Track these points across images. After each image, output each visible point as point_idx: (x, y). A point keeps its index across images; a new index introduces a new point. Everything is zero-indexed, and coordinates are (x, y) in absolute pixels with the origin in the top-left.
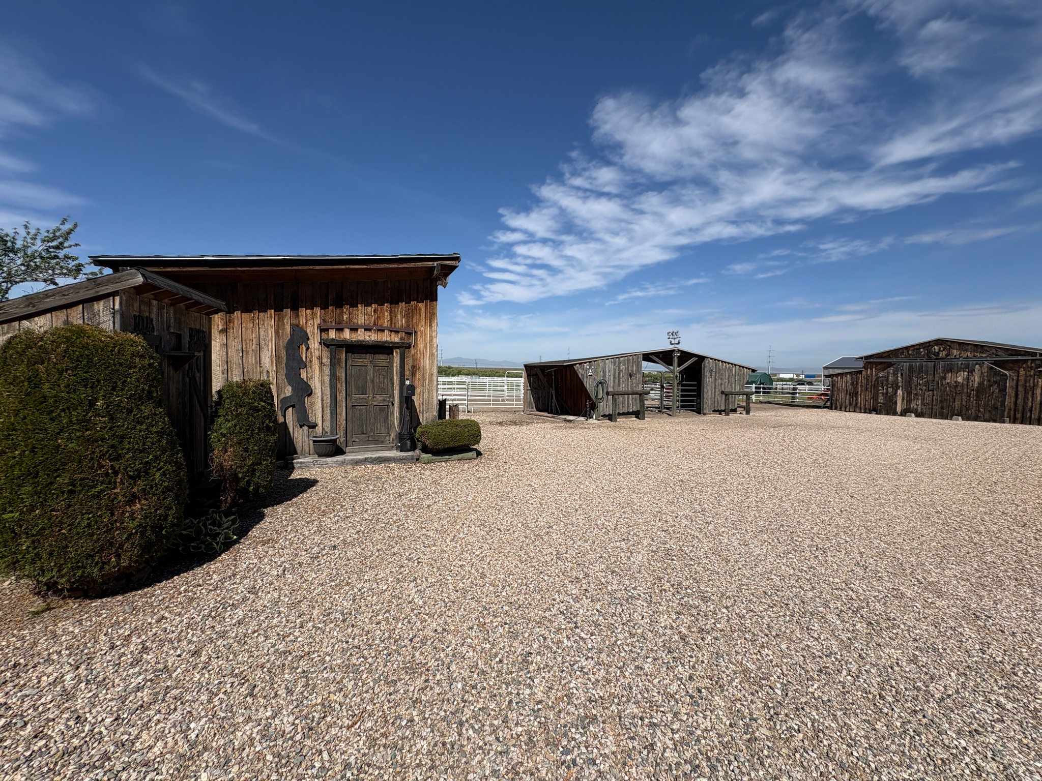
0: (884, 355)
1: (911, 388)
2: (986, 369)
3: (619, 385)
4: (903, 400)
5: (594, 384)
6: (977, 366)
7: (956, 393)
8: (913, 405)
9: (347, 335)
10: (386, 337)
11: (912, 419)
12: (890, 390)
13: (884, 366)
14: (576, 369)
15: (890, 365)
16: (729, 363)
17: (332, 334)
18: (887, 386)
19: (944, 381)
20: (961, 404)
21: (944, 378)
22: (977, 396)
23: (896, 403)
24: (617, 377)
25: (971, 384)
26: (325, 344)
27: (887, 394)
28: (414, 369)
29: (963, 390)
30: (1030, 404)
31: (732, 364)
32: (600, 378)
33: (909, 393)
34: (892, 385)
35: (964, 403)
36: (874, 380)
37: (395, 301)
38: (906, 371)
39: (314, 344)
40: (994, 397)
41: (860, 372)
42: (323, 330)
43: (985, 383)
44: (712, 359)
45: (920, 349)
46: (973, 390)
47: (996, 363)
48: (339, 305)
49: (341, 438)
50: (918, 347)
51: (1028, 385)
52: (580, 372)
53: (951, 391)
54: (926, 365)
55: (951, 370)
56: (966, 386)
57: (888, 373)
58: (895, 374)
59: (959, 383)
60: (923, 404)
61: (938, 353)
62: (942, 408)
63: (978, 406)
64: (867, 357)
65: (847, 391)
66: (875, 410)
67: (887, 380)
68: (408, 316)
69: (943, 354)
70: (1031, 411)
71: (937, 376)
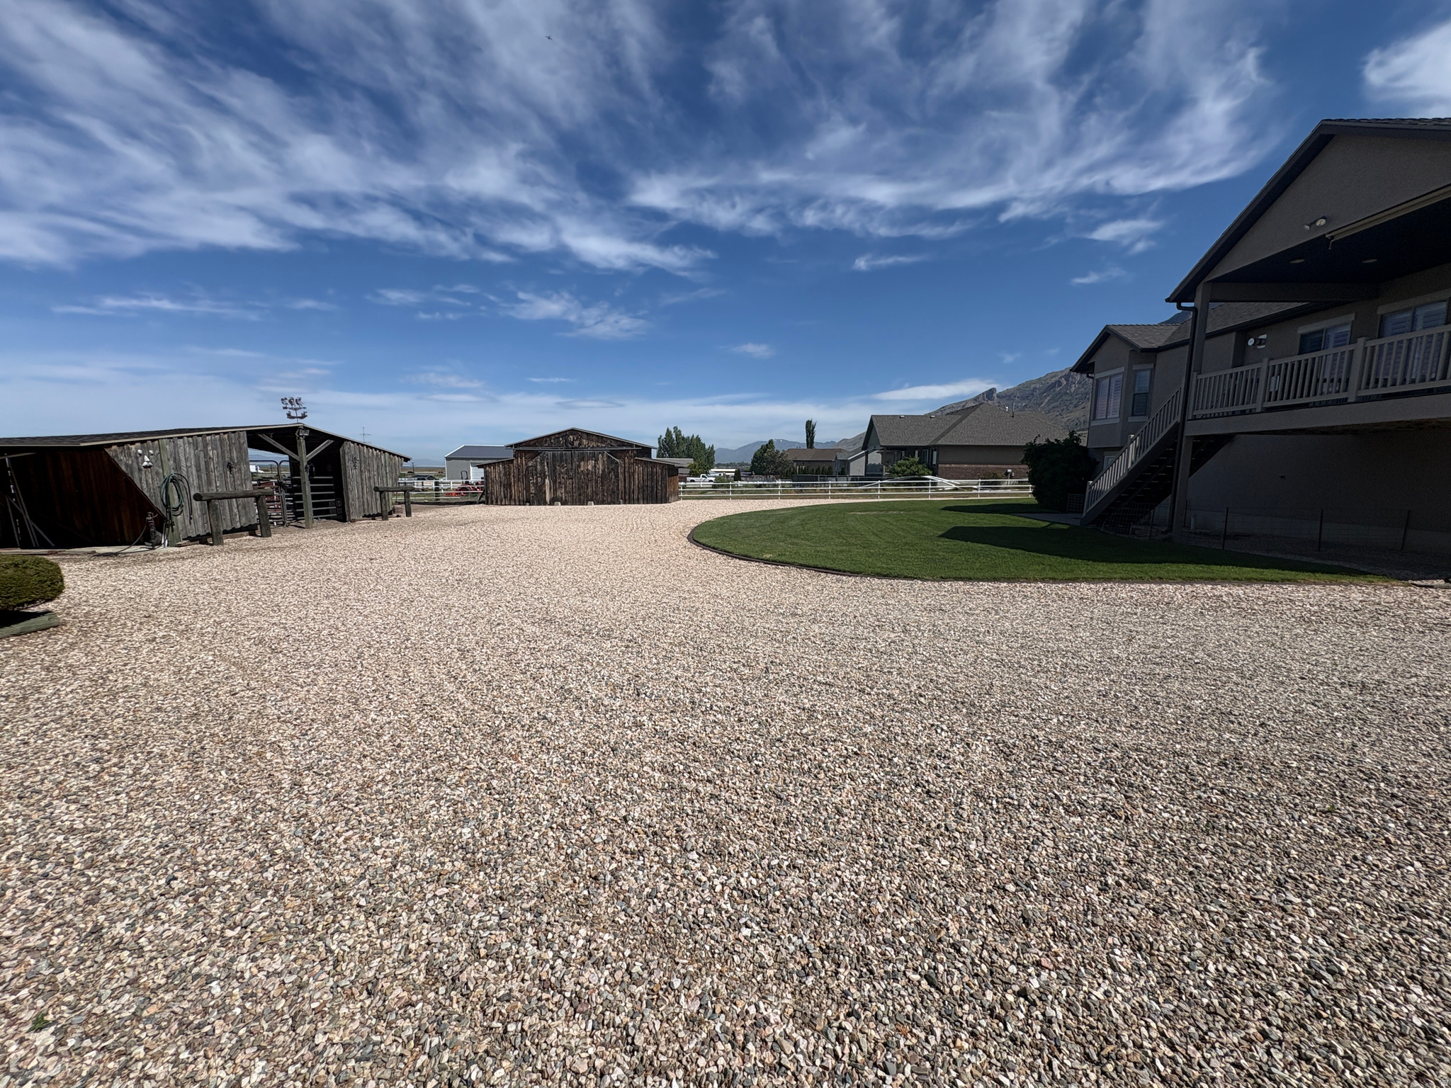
0: (531, 443)
1: (556, 477)
2: (606, 458)
3: (209, 483)
4: (550, 489)
5: (158, 482)
6: (600, 455)
7: (588, 480)
8: (559, 493)
11: (558, 508)
12: (539, 479)
13: (531, 454)
14: (111, 454)
15: (537, 454)
16: (376, 449)
18: (536, 475)
19: (579, 470)
20: (592, 490)
21: (579, 466)
22: (602, 482)
23: (545, 492)
24: (204, 468)
25: (597, 471)
27: (537, 483)
29: (592, 477)
31: (380, 450)
32: (170, 471)
33: (555, 482)
34: (540, 474)
35: (594, 489)
36: (524, 469)
38: (550, 460)
40: (612, 482)
41: (512, 461)
43: (606, 470)
44: (353, 442)
45: (559, 438)
46: (599, 477)
47: (611, 452)
50: (557, 436)
51: (630, 471)
52: (123, 461)
53: (584, 478)
54: (565, 454)
55: (583, 459)
56: (594, 474)
57: (536, 462)
59: (589, 471)
60: (566, 492)
61: (573, 443)
62: (580, 494)
63: (603, 491)
64: (517, 445)
65: (500, 482)
66: (528, 501)
67: (536, 469)
69: (576, 443)
70: (633, 492)
71: (574, 464)
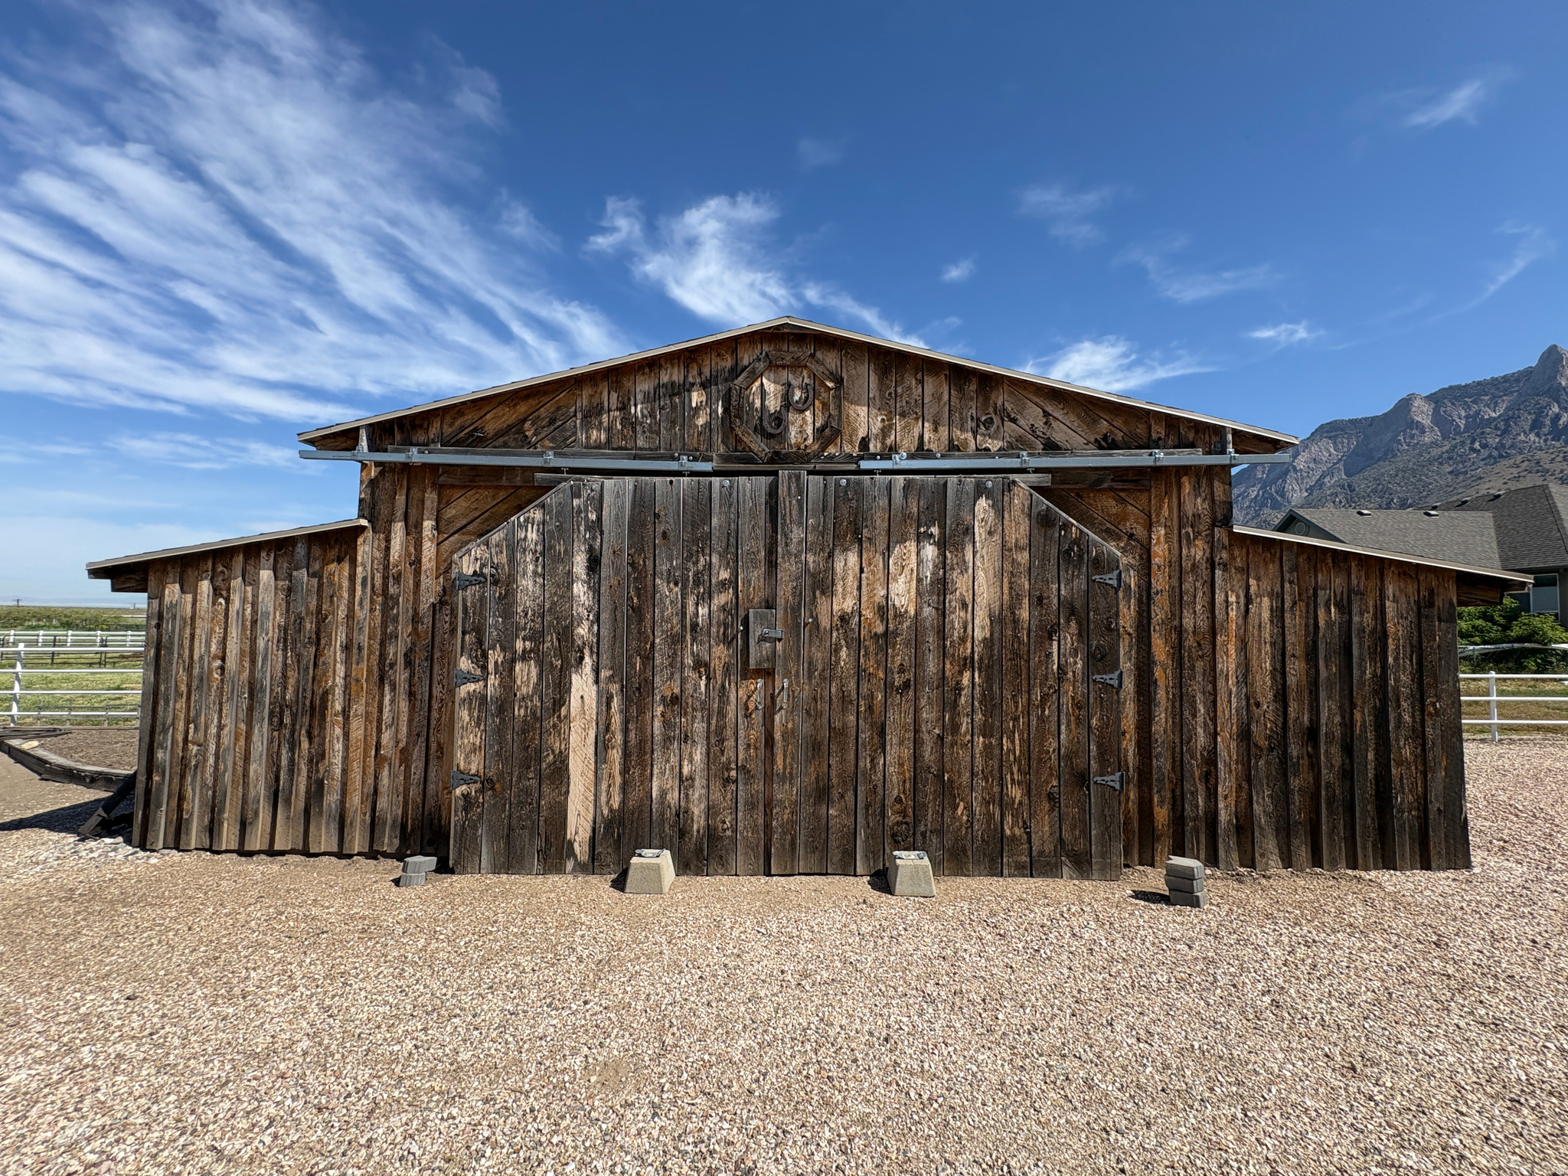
0: (493, 423)
1: (648, 658)
2: (1024, 528)
4: (601, 747)
6: (983, 503)
7: (888, 686)
8: (661, 783)
11: (660, 894)
13: (486, 496)
15: (525, 491)
18: (507, 647)
19: (823, 605)
20: (916, 757)
21: (823, 583)
22: (990, 703)
23: (560, 772)
25: (956, 618)
27: (504, 703)
29: (918, 664)
30: (1201, 739)
33: (639, 697)
34: (537, 637)
35: (928, 754)
36: (428, 599)
38: (614, 538)
40: (1066, 701)
41: (343, 543)
43: (1024, 614)
45: (686, 388)
46: (967, 663)
47: (1058, 488)
50: (671, 375)
51: (1188, 622)
53: (859, 672)
54: (727, 496)
55: (855, 532)
56: (931, 639)
57: (513, 547)
58: (551, 556)
59: (900, 616)
60: (719, 771)
61: (779, 419)
62: (822, 793)
63: (998, 767)
64: (384, 433)
65: (254, 689)
67: (507, 601)
69: (802, 428)
70: (1210, 777)
71: (788, 568)
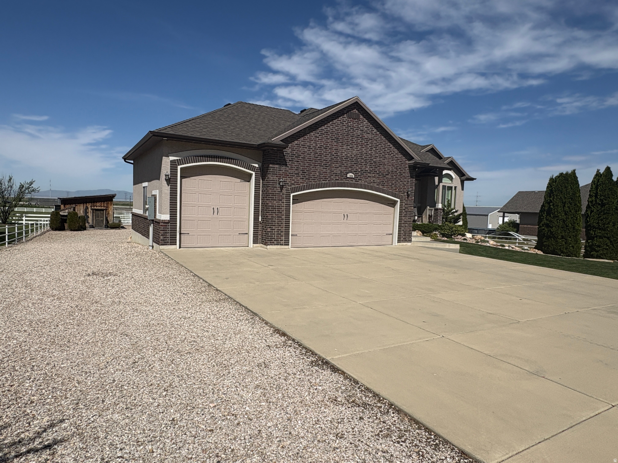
9: (95, 208)
10: (103, 208)
17: (93, 208)
26: (91, 209)
28: (108, 214)
37: (104, 202)
39: (90, 209)
42: (91, 207)
48: (94, 202)
49: (94, 226)
68: (107, 204)
